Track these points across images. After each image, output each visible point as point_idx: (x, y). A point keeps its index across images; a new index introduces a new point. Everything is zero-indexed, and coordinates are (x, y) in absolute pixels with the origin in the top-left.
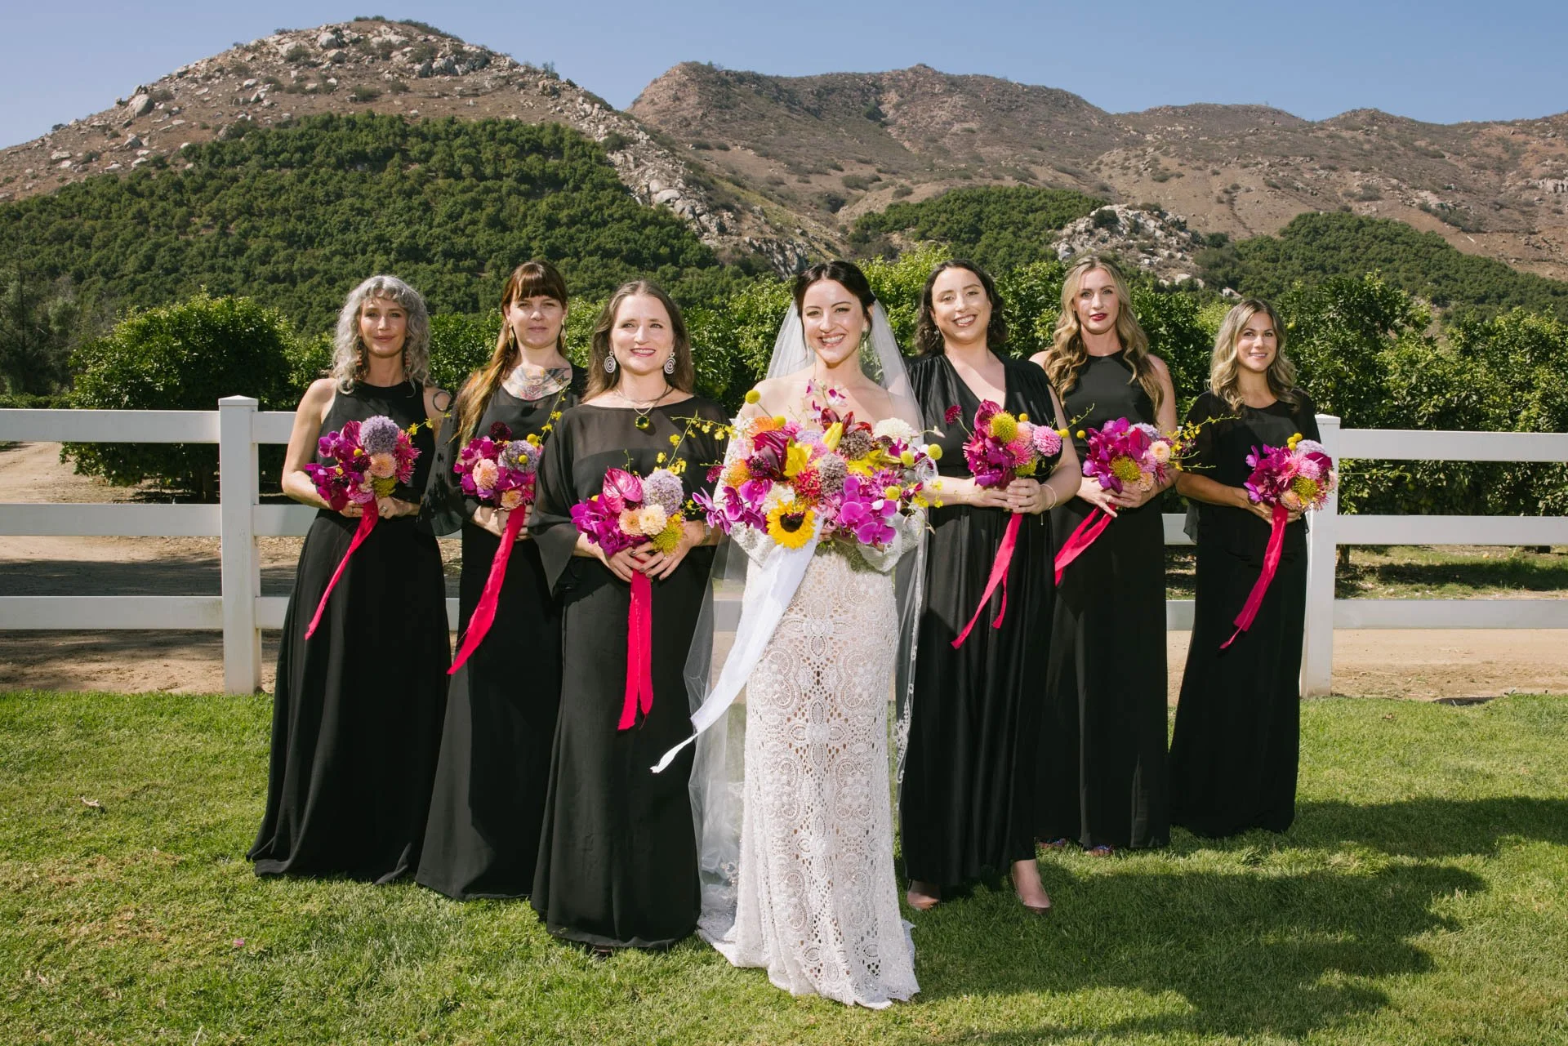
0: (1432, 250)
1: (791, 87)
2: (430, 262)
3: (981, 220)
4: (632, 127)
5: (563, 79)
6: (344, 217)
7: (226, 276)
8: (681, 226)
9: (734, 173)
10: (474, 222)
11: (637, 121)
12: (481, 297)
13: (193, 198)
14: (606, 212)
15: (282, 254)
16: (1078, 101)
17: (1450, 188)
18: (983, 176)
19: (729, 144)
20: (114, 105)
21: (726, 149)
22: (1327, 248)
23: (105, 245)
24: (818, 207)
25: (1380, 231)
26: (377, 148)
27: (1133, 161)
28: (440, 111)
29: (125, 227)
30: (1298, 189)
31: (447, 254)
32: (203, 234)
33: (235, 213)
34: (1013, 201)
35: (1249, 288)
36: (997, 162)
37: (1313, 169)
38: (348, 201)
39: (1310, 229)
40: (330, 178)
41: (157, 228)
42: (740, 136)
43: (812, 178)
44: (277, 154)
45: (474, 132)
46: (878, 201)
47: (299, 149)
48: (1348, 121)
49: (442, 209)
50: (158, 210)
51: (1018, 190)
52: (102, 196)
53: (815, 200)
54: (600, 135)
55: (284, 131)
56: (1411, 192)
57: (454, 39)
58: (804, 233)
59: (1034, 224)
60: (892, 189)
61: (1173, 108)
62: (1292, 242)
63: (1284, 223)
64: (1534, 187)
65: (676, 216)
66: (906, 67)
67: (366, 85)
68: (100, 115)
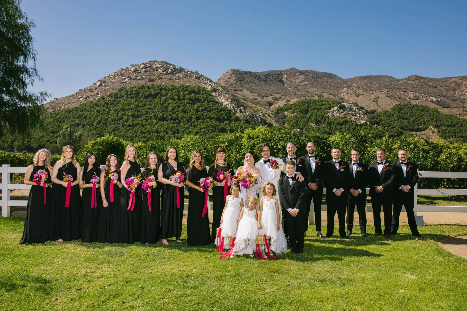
0: (434, 113)
1: (259, 74)
2: (167, 121)
3: (308, 108)
4: (218, 86)
5: (200, 74)
6: (146, 110)
7: (118, 125)
8: (230, 111)
9: (244, 97)
10: (178, 111)
11: (219, 84)
12: (180, 130)
13: (110, 106)
14: (211, 108)
15: (131, 120)
16: (335, 76)
17: (439, 96)
18: (309, 96)
19: (243, 90)
20: (93, 84)
21: (242, 91)
22: (404, 113)
23: (90, 118)
24: (266, 105)
25: (419, 108)
26: (154, 93)
27: (350, 91)
28: (169, 84)
29: (95, 114)
30: (395, 97)
31: (171, 119)
32: (112, 116)
33: (120, 110)
34: (317, 103)
35: (382, 124)
36: (313, 92)
37: (400, 92)
38: (147, 106)
39: (400, 108)
40: (143, 101)
41: (102, 114)
42: (246, 87)
43: (265, 98)
44: (130, 95)
45: (178, 88)
46: (281, 104)
47: (136, 94)
48: (409, 79)
49: (170, 108)
50: (102, 110)
51: (318, 100)
52: (89, 106)
53: (265, 103)
54: (210, 88)
55: (132, 89)
56: (428, 97)
57: (173, 65)
58: (262, 112)
59: (323, 108)
60: (285, 100)
61: (361, 77)
62: (394, 112)
63: (392, 107)
64: (465, 95)
65: (229, 108)
66: (289, 68)
67: (152, 77)
68: (90, 87)
